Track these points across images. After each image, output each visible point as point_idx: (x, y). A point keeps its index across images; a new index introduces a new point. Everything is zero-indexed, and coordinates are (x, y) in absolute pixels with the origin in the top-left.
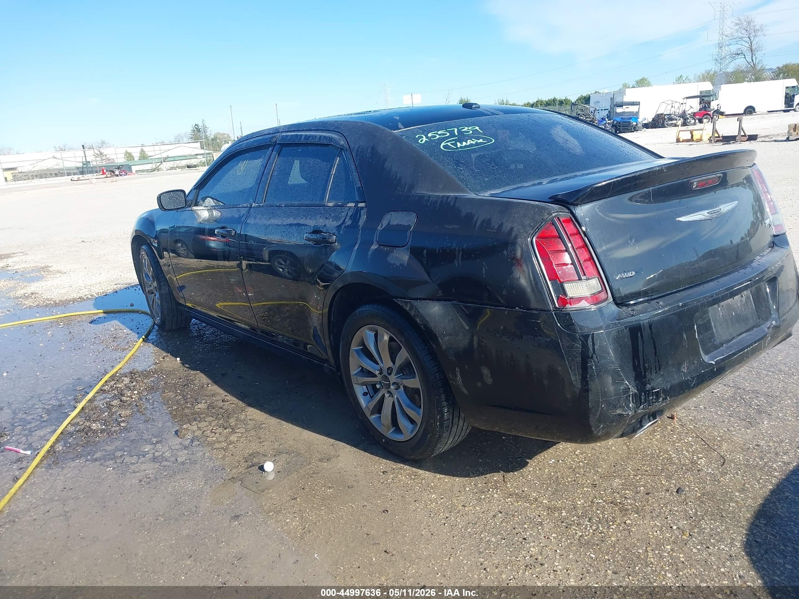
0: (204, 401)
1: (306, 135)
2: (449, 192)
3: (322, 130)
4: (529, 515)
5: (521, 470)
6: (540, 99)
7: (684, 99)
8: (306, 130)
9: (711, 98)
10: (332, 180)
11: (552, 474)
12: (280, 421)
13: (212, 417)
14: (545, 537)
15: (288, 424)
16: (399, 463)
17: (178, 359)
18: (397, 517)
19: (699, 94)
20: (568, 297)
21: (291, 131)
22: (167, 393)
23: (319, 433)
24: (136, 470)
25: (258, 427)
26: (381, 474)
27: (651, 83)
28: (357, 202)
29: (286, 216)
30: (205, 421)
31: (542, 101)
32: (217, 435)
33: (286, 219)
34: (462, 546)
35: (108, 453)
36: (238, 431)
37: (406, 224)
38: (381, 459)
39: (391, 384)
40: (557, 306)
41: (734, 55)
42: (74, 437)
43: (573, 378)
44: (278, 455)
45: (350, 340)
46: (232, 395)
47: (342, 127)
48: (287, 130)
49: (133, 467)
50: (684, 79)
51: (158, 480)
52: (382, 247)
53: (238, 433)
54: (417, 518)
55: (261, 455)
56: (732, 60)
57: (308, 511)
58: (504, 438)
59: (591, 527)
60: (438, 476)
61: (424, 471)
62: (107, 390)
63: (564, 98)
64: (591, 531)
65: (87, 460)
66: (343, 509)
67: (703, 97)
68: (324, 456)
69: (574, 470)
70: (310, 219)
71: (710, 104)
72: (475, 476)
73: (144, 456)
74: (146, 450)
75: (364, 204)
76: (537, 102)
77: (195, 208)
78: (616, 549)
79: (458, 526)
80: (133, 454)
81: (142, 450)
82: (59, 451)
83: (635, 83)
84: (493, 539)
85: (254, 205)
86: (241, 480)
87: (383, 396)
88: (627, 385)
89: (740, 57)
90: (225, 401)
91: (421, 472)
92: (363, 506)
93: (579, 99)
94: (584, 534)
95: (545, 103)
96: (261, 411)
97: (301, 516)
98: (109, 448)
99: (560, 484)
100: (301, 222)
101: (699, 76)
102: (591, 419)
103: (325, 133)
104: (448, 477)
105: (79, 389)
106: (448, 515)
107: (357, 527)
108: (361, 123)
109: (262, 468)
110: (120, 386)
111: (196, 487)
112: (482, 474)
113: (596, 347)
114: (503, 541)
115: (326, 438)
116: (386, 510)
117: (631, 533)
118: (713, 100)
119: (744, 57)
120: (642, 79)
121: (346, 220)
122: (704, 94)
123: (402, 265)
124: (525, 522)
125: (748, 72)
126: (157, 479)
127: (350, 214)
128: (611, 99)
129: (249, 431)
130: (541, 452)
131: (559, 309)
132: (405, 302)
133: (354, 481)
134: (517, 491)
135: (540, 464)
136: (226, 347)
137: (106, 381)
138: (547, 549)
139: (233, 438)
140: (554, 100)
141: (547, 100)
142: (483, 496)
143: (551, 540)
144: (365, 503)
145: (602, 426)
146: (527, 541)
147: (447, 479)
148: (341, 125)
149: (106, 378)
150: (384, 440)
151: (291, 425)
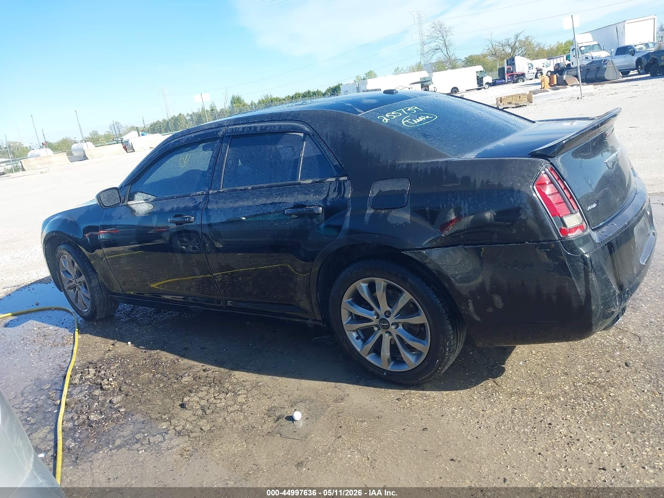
0: (187, 374)
1: (262, 126)
2: (434, 159)
3: (279, 121)
4: (537, 406)
5: (504, 374)
6: (297, 92)
7: (410, 85)
8: (257, 122)
9: (429, 83)
10: (302, 162)
11: (529, 372)
12: (272, 377)
13: (205, 386)
14: (563, 419)
15: (282, 378)
16: (405, 389)
17: (129, 343)
18: (438, 431)
19: (419, 80)
20: (568, 228)
21: (239, 124)
22: (143, 374)
23: (315, 380)
24: (170, 446)
25: (256, 386)
26: (397, 401)
27: (377, 75)
28: (337, 177)
29: (255, 197)
30: (202, 391)
31: (299, 94)
32: (223, 400)
33: (257, 200)
34: (508, 441)
35: (127, 438)
36: (240, 393)
37: (400, 189)
38: (386, 390)
39: (390, 325)
40: (562, 236)
41: (434, 50)
42: (79, 431)
43: (579, 290)
44: (295, 405)
45: (342, 294)
46: (208, 364)
47: (300, 116)
48: (233, 123)
49: (163, 445)
50: (400, 70)
51: (199, 451)
52: (379, 210)
53: (242, 394)
54: (455, 428)
55: (279, 408)
56: (433, 54)
57: (359, 444)
58: (471, 353)
59: (589, 404)
60: (445, 393)
61: (430, 392)
62: (78, 383)
63: (316, 90)
64: (592, 407)
65: (111, 450)
66: (388, 435)
67: (423, 82)
68: (336, 397)
69: (542, 366)
70: (287, 196)
71: (428, 87)
72: (473, 387)
73: (167, 434)
74: (164, 427)
75: (346, 177)
76: (296, 94)
77: (130, 203)
78: (620, 415)
79: (491, 427)
80: (154, 434)
81: (159, 428)
82: (73, 447)
83: (364, 75)
84: (526, 430)
85: (211, 192)
86: (278, 433)
87: (381, 336)
88: (615, 289)
89: (438, 51)
90: (207, 371)
91: (428, 393)
92: (403, 430)
93: (328, 90)
94: (589, 410)
95: (302, 95)
96: (247, 372)
97: (357, 449)
98: (125, 433)
99: (541, 378)
100: (275, 201)
101: (410, 67)
102: (593, 319)
103: (282, 122)
104: (452, 392)
105: (46, 388)
106: (477, 420)
107: (412, 447)
108: (322, 111)
109: (291, 419)
110: (89, 377)
111: (241, 448)
112: (478, 384)
113: (593, 263)
114: (535, 429)
115: (325, 383)
116: (425, 428)
117: (621, 402)
118: (430, 84)
119: (441, 51)
120: (369, 73)
121: (330, 193)
122: (423, 80)
123: (406, 223)
124: (539, 412)
125: (446, 62)
126: (196, 450)
127: (332, 188)
128: (357, 88)
129: (251, 391)
130: (507, 358)
131: (562, 238)
132: (414, 252)
133: (378, 412)
134: (514, 390)
135: (514, 366)
136: (168, 325)
137: (71, 376)
138: (572, 427)
139: (241, 399)
140: (309, 92)
141: (303, 93)
142: (492, 400)
143: (570, 420)
144: (402, 427)
145: (600, 323)
146: (553, 425)
147: (453, 393)
148: (299, 114)
149: (69, 373)
150: (385, 374)
151: (285, 379)
